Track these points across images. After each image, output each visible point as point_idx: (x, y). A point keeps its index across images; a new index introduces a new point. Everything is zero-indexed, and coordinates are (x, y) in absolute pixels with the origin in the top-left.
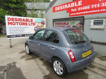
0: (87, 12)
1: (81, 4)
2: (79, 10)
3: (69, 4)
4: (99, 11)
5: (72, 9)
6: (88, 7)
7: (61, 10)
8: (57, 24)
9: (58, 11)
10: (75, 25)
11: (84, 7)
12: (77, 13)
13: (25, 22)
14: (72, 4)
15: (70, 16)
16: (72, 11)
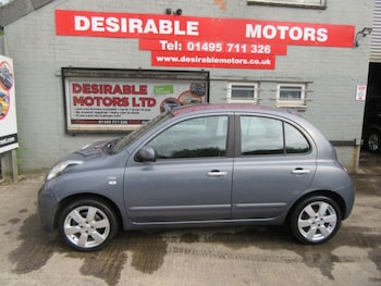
0: (216, 61)
1: (197, 34)
2: (189, 49)
3: (151, 22)
4: (245, 62)
5: (163, 43)
6: (217, 47)
9: (90, 33)
10: (175, 95)
11: (206, 44)
12: (183, 59)
14: (162, 22)
15: (154, 62)
16: (164, 48)
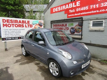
0: (86, 13)
1: (79, 5)
2: (77, 11)
3: (67, 5)
4: (98, 11)
5: (70, 10)
6: (87, 8)
7: (59, 12)
8: (55, 26)
10: (74, 26)
11: (82, 8)
12: (76, 15)
13: (21, 24)
14: (70, 4)
15: (68, 17)
16: (70, 12)
